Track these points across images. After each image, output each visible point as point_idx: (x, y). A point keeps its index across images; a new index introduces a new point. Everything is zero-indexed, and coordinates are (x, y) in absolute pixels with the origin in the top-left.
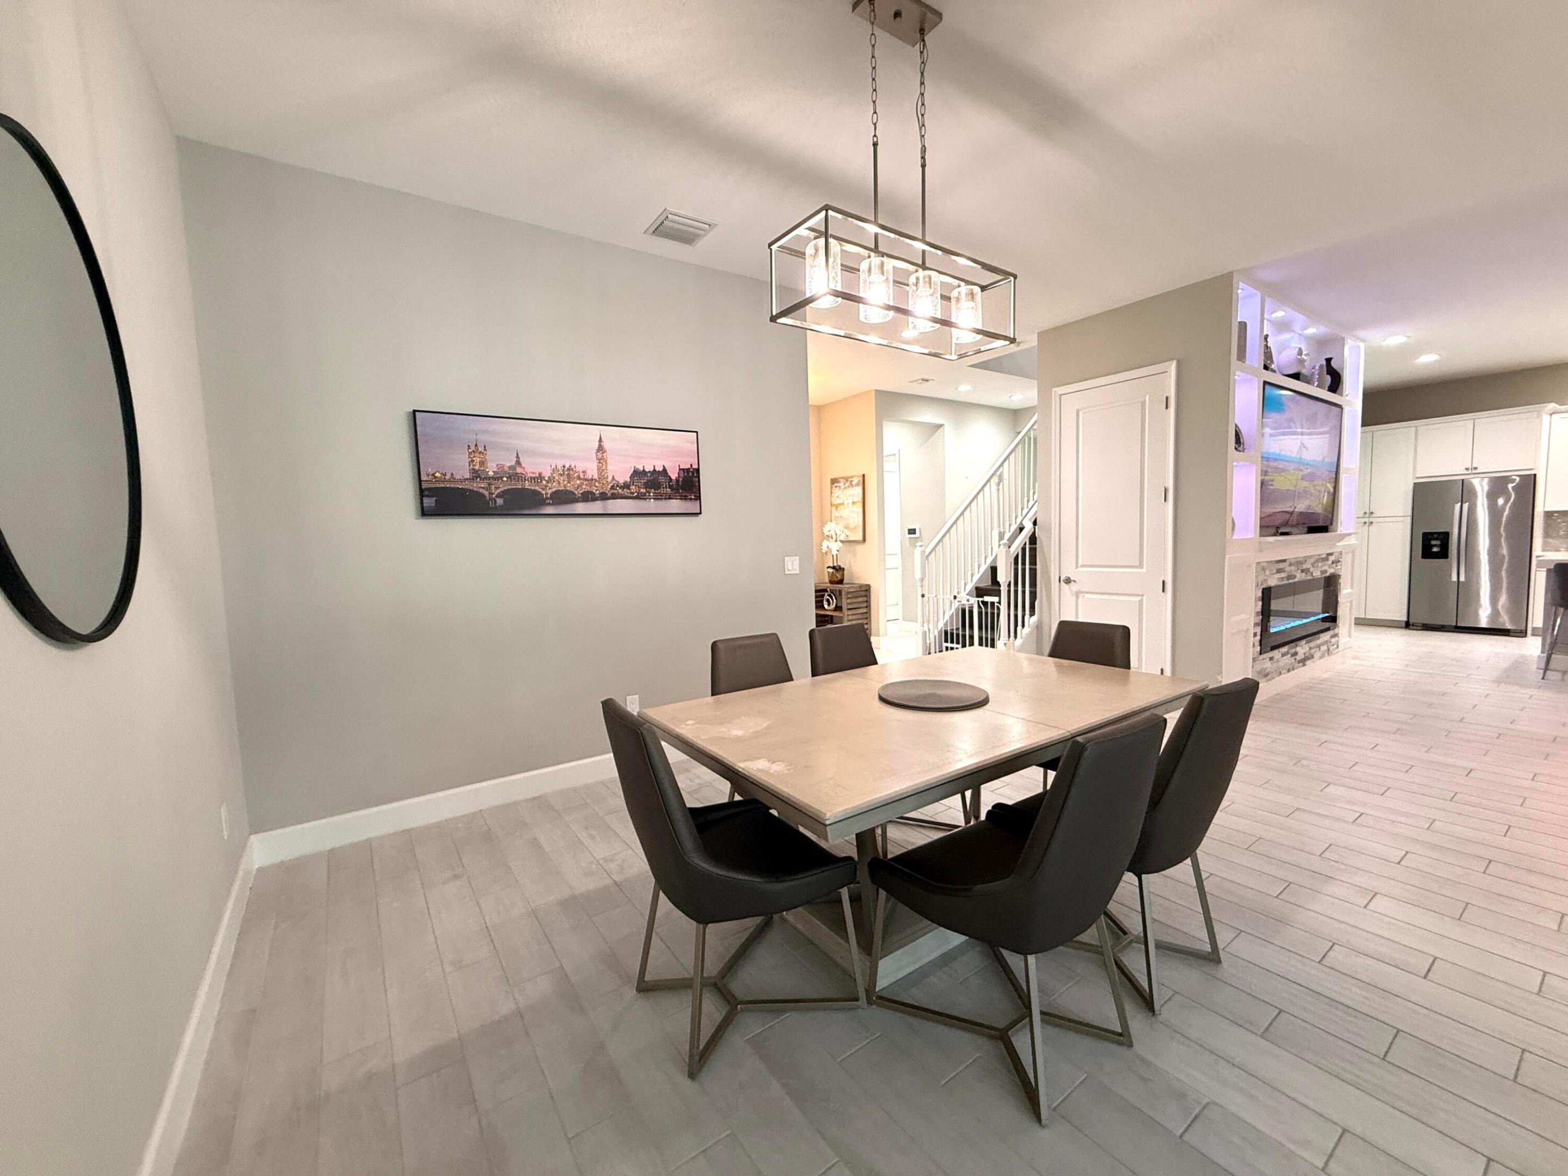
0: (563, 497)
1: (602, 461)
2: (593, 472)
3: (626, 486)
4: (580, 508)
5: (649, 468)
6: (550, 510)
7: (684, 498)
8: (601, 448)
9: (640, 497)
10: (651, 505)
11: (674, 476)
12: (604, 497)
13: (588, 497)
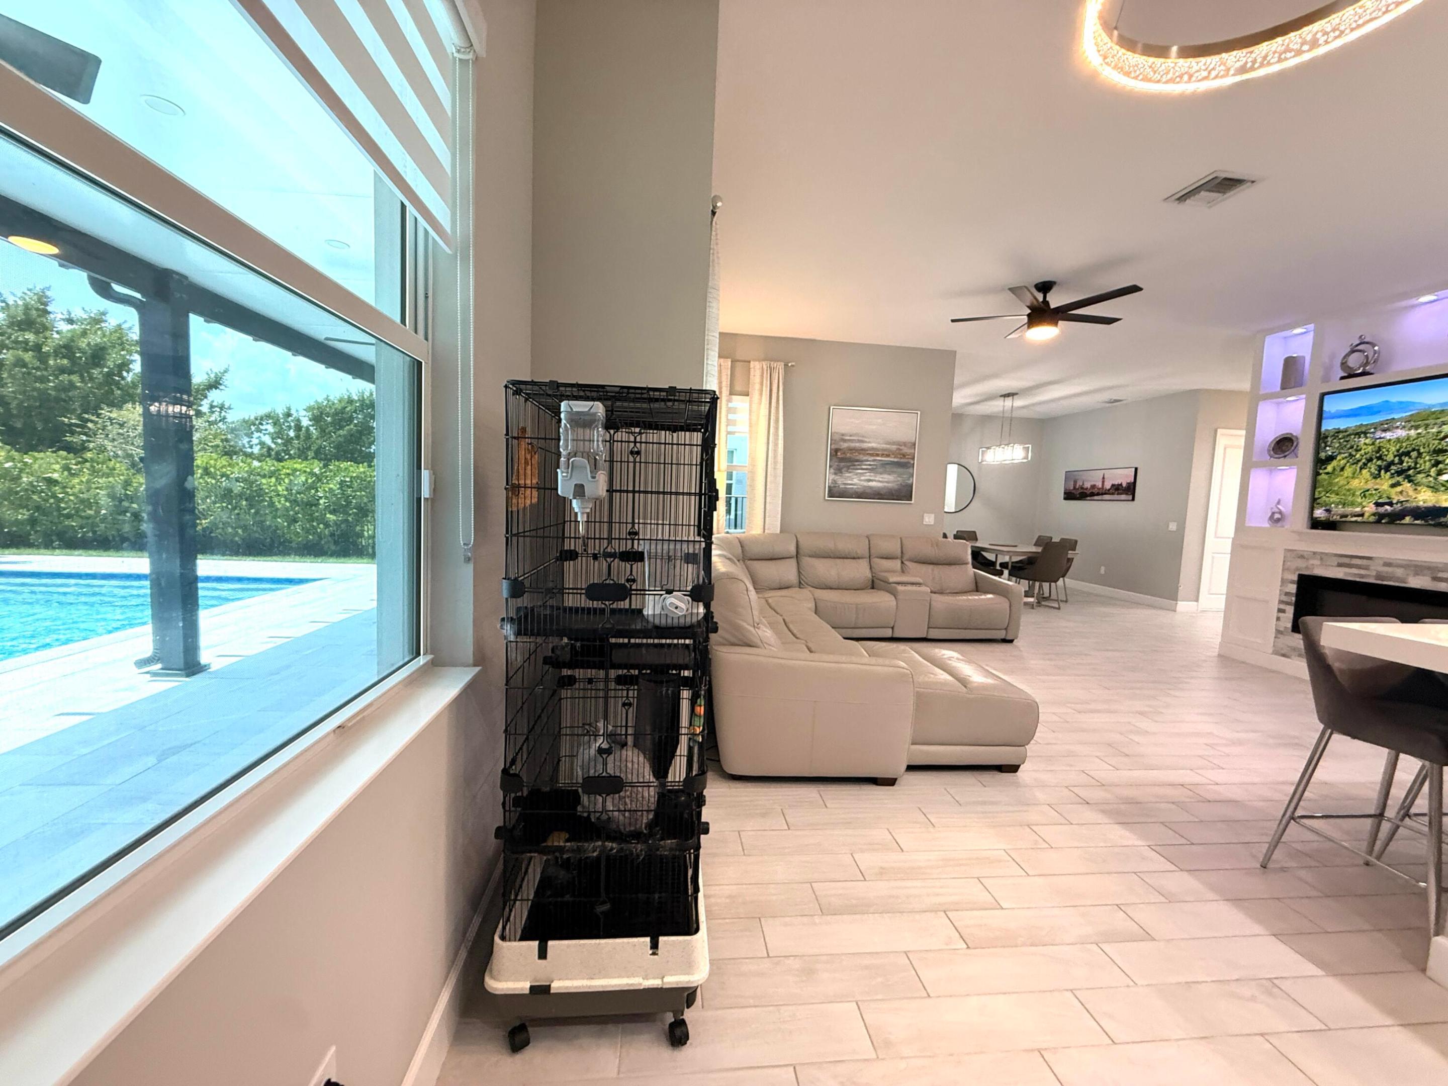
0: (1092, 494)
1: (1103, 482)
2: (1100, 486)
3: (1109, 490)
4: (1096, 498)
5: (1116, 483)
6: (1089, 498)
7: (1127, 494)
8: (1103, 478)
9: (1113, 494)
10: (1116, 497)
11: (1124, 485)
12: (1102, 494)
13: (1098, 494)
